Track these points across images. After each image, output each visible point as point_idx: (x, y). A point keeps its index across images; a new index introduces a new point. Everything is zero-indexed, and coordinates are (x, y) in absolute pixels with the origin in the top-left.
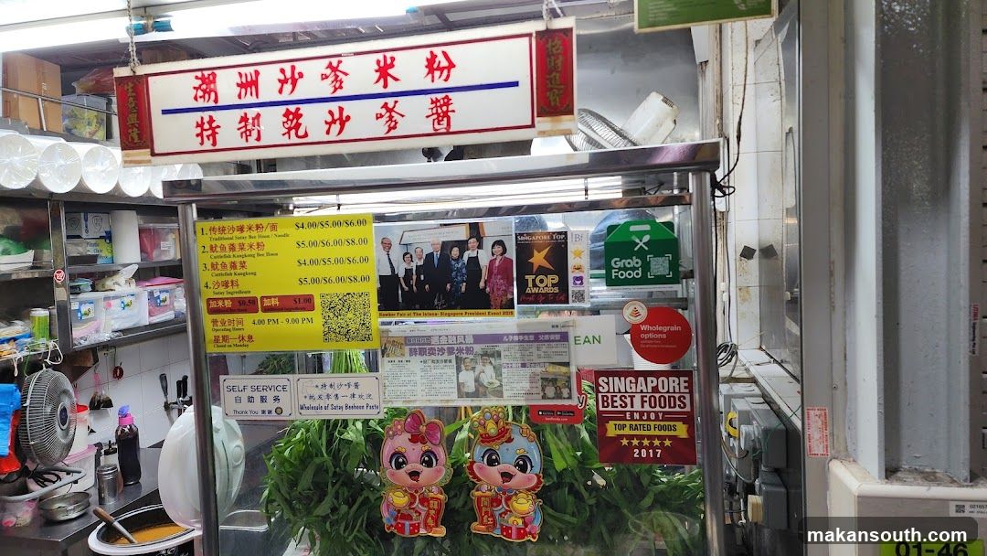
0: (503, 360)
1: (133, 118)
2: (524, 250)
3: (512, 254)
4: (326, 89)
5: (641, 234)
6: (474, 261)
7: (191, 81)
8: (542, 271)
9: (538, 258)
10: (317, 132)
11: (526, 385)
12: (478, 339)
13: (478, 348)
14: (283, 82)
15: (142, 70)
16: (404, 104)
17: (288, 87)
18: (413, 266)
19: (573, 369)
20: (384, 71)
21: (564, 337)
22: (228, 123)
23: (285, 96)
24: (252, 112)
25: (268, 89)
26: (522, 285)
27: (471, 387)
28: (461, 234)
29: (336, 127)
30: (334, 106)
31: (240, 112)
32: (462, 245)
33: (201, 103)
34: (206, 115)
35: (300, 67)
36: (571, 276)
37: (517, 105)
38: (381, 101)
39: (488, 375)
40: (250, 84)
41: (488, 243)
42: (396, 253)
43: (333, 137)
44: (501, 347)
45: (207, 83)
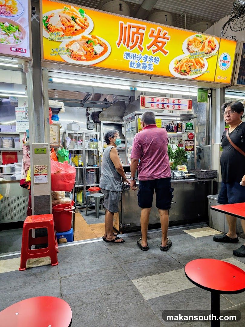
0: (175, 139)
1: (143, 102)
2: (178, 125)
3: (177, 126)
4: (167, 103)
5: (189, 124)
6: (173, 126)
7: (151, 99)
8: (180, 128)
9: (180, 126)
10: (166, 108)
11: (178, 142)
12: (173, 136)
13: (173, 137)
14: (162, 101)
15: (144, 96)
16: (175, 105)
17: (163, 101)
18: (166, 126)
19: (183, 140)
20: (173, 101)
21: (182, 136)
22: (155, 105)
23: (162, 102)
24: (158, 104)
25: (160, 101)
26: (178, 129)
27: (172, 142)
28: (171, 123)
29: (168, 107)
30: (168, 105)
31: (157, 104)
32: (171, 124)
33: (152, 102)
34: (152, 103)
35: (164, 99)
36: (183, 129)
37: (187, 107)
38: (173, 105)
39: (174, 141)
40: (158, 100)
41: (174, 124)
42: (164, 125)
43: (167, 108)
44: (175, 137)
45: (153, 99)
